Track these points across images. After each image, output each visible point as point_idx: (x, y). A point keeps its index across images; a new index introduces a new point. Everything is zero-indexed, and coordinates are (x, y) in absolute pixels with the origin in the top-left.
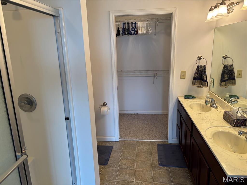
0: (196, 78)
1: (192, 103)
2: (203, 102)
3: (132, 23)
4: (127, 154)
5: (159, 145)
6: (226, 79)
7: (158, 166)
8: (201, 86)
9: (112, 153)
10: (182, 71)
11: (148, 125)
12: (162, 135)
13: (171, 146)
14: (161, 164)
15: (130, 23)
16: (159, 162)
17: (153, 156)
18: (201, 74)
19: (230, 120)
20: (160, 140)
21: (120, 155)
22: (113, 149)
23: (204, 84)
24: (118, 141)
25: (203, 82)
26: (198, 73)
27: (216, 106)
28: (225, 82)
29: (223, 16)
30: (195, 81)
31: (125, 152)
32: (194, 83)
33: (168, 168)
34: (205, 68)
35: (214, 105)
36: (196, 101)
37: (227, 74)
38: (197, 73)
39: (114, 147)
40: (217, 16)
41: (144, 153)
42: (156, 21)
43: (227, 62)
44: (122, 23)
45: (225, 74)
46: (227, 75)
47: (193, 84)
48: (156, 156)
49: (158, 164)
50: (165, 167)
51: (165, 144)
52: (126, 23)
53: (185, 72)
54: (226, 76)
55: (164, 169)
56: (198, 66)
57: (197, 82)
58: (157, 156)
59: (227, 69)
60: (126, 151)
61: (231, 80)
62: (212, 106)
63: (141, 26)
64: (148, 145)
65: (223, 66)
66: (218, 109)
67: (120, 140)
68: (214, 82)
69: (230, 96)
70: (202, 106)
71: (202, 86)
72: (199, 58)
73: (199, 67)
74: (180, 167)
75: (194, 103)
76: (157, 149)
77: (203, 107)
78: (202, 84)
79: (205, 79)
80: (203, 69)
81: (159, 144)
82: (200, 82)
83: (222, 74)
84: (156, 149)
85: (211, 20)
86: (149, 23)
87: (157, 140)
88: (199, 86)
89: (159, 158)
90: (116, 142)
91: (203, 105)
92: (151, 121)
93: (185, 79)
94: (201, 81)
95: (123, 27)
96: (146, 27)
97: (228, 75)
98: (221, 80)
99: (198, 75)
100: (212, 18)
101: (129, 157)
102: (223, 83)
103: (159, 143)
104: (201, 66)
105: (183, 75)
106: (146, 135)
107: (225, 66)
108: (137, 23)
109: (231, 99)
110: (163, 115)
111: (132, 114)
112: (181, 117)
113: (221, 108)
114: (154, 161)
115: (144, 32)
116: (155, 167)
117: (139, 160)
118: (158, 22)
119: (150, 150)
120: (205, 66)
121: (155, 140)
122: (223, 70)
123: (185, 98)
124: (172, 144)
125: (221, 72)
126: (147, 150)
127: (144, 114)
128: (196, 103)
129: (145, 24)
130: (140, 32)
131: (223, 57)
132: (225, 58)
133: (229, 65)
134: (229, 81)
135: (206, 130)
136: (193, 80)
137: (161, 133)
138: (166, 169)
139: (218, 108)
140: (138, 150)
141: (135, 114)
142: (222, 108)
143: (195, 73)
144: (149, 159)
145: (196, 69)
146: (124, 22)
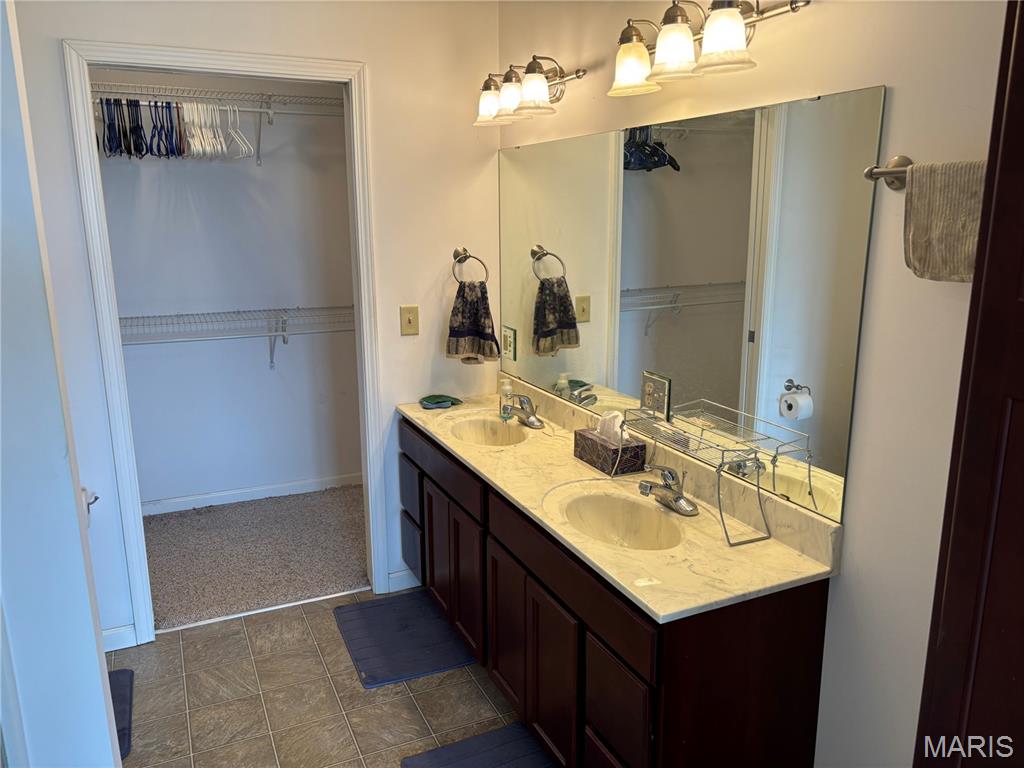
0: (458, 331)
1: (457, 421)
2: (491, 413)
3: (152, 104)
4: (214, 682)
5: (340, 610)
6: (552, 326)
7: (362, 690)
8: (477, 359)
9: (135, 701)
10: (403, 306)
11: (270, 543)
12: (343, 571)
13: (390, 601)
14: (371, 680)
15: (141, 103)
16: (363, 674)
17: (329, 659)
18: (476, 314)
19: (599, 457)
20: (341, 591)
21: (179, 698)
22: (136, 682)
23: (487, 350)
24: (153, 639)
25: (482, 341)
26: (463, 312)
27: (539, 420)
28: (549, 338)
29: (539, 111)
30: (458, 341)
31: (203, 676)
32: (455, 346)
33: (402, 686)
34: (486, 292)
35: (532, 419)
36: (469, 414)
37: (554, 311)
38: (461, 309)
39: (136, 672)
40: (519, 109)
41: (287, 657)
42: (261, 107)
43: (547, 270)
44: (104, 102)
45: (547, 312)
46: (554, 314)
47: (449, 352)
48: (342, 654)
49: (358, 685)
50: (390, 686)
51: (362, 600)
52: (124, 102)
53: (414, 311)
54: (550, 318)
55: (386, 695)
56: (462, 286)
57: (465, 342)
58: (347, 653)
59: (551, 291)
60: (206, 672)
61: (565, 331)
62: (524, 423)
63: (196, 120)
64: (295, 624)
65: (537, 284)
66: (547, 429)
67: (159, 632)
68: (515, 339)
69: (570, 382)
70: (492, 429)
71: (480, 356)
72: (461, 258)
73: (467, 290)
74: (445, 669)
75: (464, 419)
76: (336, 629)
77: (494, 432)
78: (481, 350)
79: (490, 331)
80: (479, 295)
81: (339, 608)
82: (473, 345)
83: (538, 310)
84: (334, 627)
85: (497, 119)
86: (234, 111)
87: (327, 595)
88: (469, 359)
89: (356, 660)
90: (144, 647)
91: (493, 423)
92: (278, 526)
93: (417, 334)
94: (477, 338)
95: (111, 119)
96: (223, 129)
97: (557, 315)
98: (536, 332)
99: (464, 317)
100: (502, 116)
101: (225, 692)
102: (545, 342)
103: (340, 604)
104: (472, 287)
105: (409, 323)
106: (274, 584)
107: (543, 283)
108: (177, 107)
109: (576, 393)
110: (323, 492)
111: (182, 515)
112: (426, 479)
113: (552, 424)
114: (339, 678)
115: (219, 147)
116: (350, 697)
117: (275, 692)
118: (271, 112)
119: (310, 642)
120: (483, 285)
121: (318, 596)
122: (539, 297)
123: (425, 408)
124: (391, 596)
125: (534, 306)
126: (299, 641)
127: (242, 504)
128: (470, 422)
129: (218, 114)
130: (195, 146)
131: (534, 253)
132: (538, 255)
133: (555, 281)
134: (559, 335)
135: (543, 500)
136: (450, 336)
137: (334, 564)
138: (394, 690)
139: (544, 427)
140: (260, 653)
141: (197, 512)
142: (556, 423)
143: (455, 311)
144: (315, 674)
145: (457, 298)
146: (112, 97)
